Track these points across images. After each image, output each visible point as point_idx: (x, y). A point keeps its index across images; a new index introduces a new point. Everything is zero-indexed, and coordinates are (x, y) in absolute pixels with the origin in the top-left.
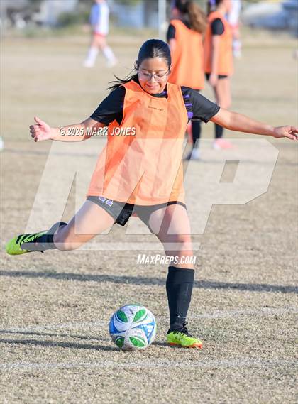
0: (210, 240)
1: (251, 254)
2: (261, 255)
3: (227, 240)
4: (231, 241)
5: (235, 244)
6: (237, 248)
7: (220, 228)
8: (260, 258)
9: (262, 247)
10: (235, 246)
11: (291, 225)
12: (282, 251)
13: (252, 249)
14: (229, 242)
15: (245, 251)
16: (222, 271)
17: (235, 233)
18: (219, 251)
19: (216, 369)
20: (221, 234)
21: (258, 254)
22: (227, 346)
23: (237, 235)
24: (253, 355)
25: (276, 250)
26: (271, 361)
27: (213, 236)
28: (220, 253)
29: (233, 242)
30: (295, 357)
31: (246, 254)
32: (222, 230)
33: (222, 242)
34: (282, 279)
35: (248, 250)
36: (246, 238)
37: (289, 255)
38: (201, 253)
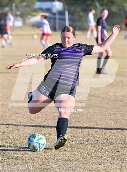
0: (13, 116)
1: (30, 122)
2: (34, 122)
3: (20, 116)
4: (21, 117)
5: (23, 118)
6: (24, 120)
7: (17, 111)
8: (33, 124)
9: (34, 119)
10: (23, 119)
11: (47, 110)
12: (43, 120)
13: (30, 120)
14: (20, 117)
15: (27, 121)
16: (17, 130)
17: (23, 113)
18: (16, 121)
19: (13, 171)
20: (17, 114)
21: (33, 122)
22: (18, 161)
23: (24, 114)
24: (29, 165)
25: (40, 120)
26: (36, 167)
27: (14, 115)
28: (17, 122)
29: (22, 117)
30: (46, 165)
31: (28, 122)
32: (18, 112)
33: (18, 117)
34: (42, 132)
35: (28, 120)
36: (28, 115)
37: (46, 122)
38: (8, 122)
